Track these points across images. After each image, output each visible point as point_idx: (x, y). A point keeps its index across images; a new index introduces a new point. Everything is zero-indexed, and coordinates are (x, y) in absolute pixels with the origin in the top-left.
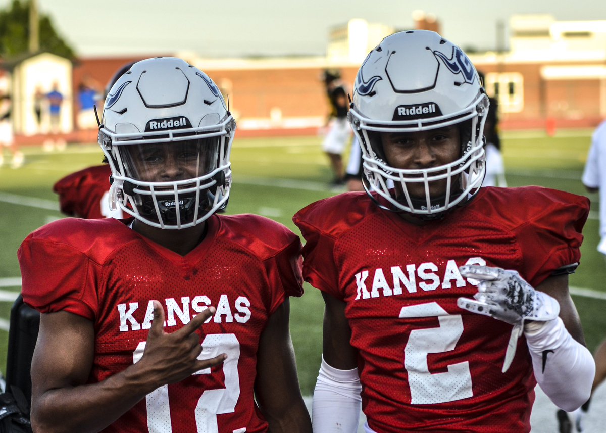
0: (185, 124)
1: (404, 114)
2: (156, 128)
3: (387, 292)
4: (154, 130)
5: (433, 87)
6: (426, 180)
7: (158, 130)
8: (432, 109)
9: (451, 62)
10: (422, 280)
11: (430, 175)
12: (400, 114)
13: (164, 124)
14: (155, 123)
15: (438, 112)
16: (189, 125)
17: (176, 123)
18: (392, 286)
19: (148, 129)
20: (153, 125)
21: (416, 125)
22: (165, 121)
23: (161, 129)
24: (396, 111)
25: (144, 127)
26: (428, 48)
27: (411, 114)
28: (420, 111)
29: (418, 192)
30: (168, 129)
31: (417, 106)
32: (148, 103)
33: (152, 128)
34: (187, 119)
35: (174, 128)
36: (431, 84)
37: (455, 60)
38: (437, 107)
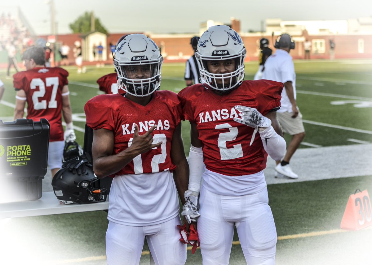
0: (146, 58)
1: (216, 54)
2: (135, 60)
3: (211, 120)
4: (134, 60)
5: (227, 45)
6: (223, 78)
7: (136, 60)
8: (226, 52)
9: (234, 36)
10: (223, 115)
11: (224, 76)
12: (214, 54)
13: (138, 58)
14: (135, 58)
15: (228, 54)
16: (147, 59)
17: (142, 58)
18: (212, 118)
19: (132, 60)
20: (134, 59)
21: (220, 58)
22: (138, 57)
23: (137, 60)
24: (213, 53)
25: (130, 59)
26: (225, 31)
27: (218, 54)
28: (222, 53)
29: (220, 82)
30: (139, 60)
31: (221, 51)
32: (132, 50)
33: (133, 60)
34: (146, 57)
35: (142, 60)
36: (226, 43)
37: (235, 36)
38: (228, 52)
